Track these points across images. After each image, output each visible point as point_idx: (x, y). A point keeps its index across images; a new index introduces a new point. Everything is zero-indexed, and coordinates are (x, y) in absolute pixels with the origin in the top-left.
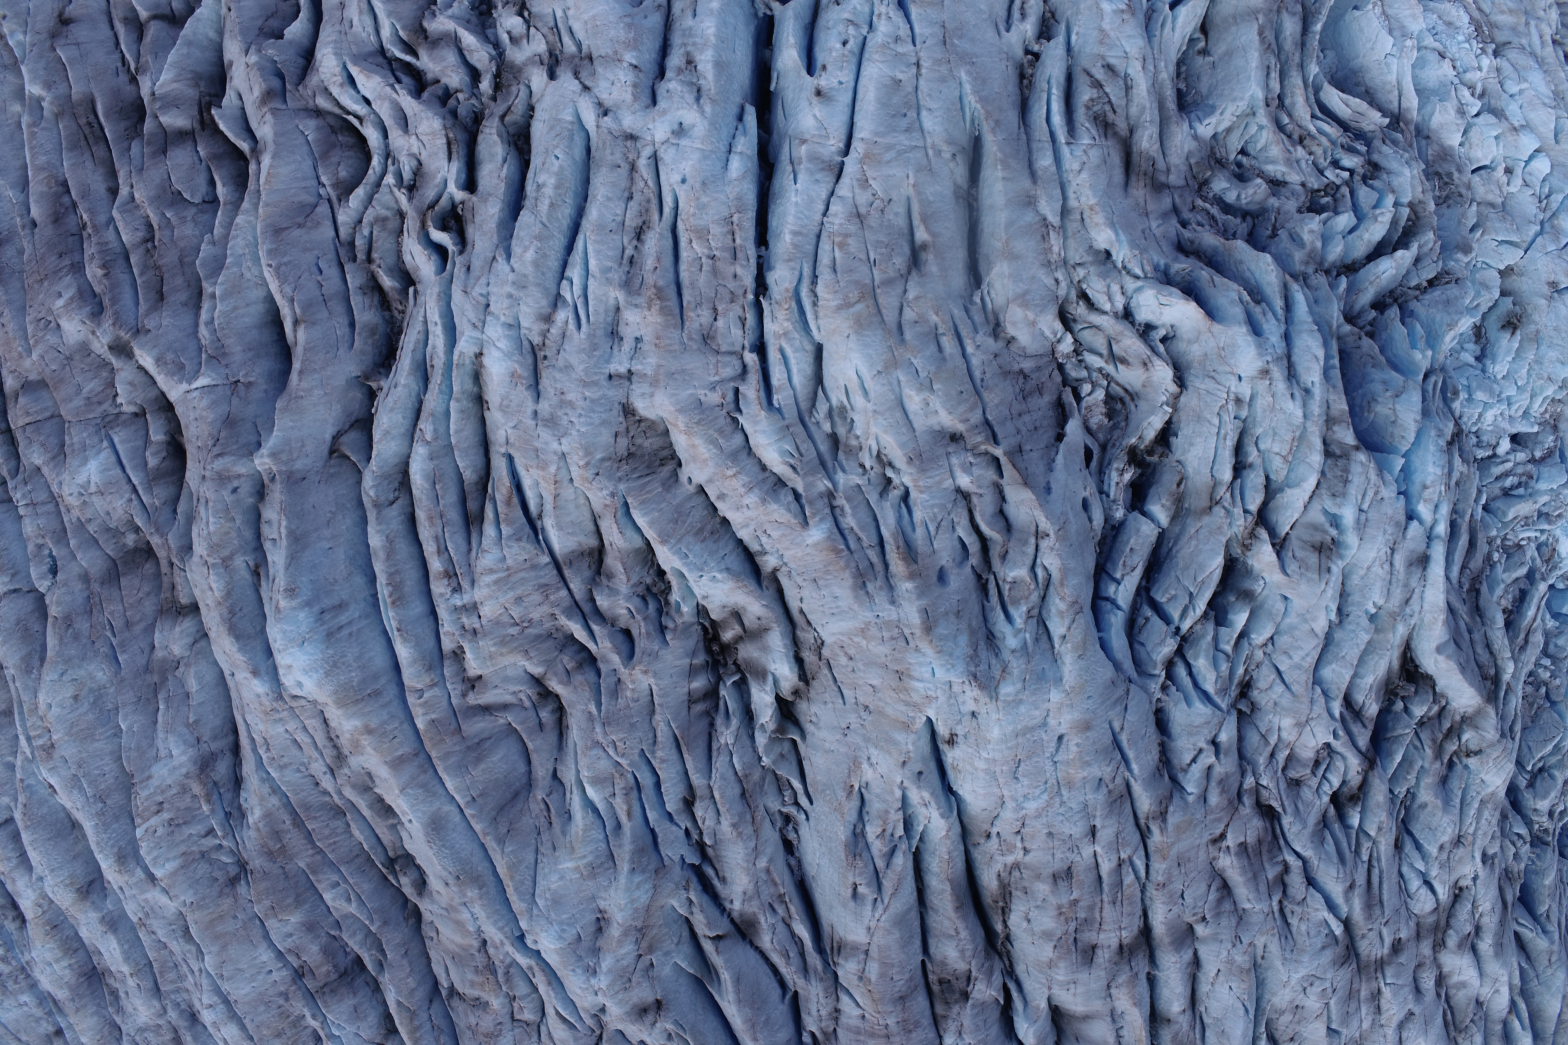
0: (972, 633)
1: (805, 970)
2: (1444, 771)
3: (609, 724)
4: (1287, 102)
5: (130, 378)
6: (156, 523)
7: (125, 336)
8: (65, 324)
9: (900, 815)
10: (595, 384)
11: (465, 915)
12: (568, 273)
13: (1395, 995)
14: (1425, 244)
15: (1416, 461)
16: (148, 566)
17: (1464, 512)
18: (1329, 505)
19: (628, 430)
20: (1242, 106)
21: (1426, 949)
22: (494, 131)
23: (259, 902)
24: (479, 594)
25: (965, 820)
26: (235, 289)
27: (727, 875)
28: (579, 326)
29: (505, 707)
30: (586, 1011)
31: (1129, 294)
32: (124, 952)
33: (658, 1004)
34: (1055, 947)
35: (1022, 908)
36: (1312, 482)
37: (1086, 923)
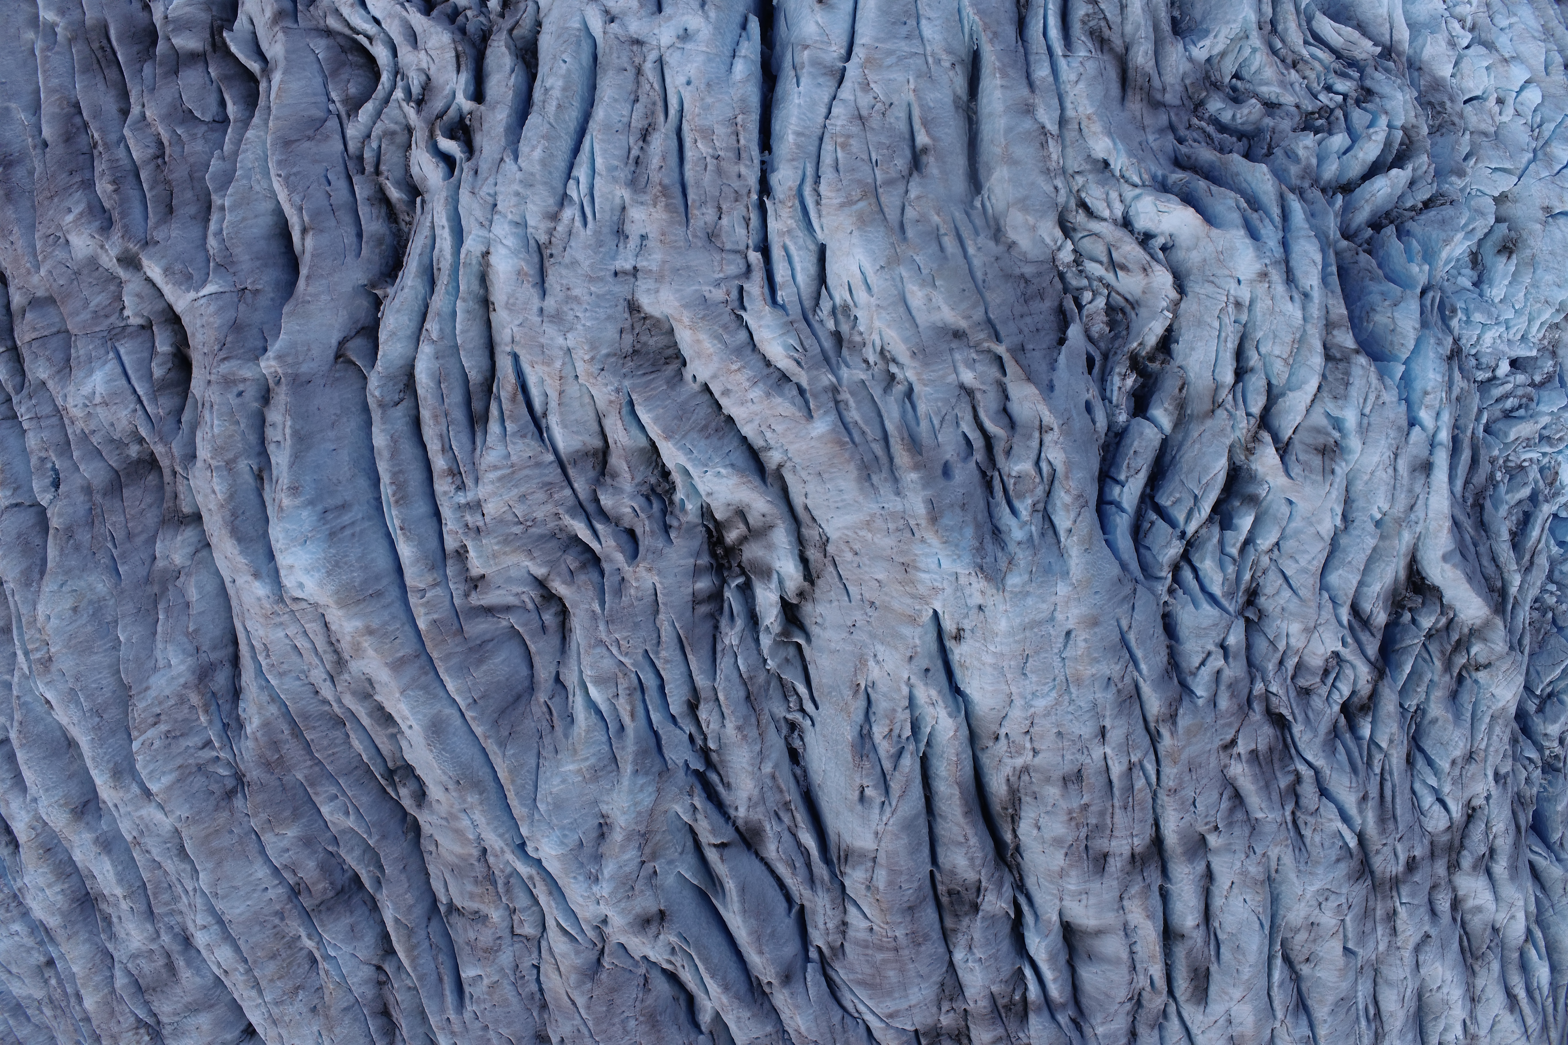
0: (978, 526)
1: (811, 880)
2: (1454, 686)
3: (613, 622)
4: (1280, 28)
5: (138, 289)
6: (159, 432)
7: (133, 247)
8: (74, 239)
9: (907, 715)
10: (601, 279)
11: (465, 823)
12: (575, 173)
13: (1411, 915)
14: (1419, 167)
15: (1416, 368)
16: (150, 477)
17: (1466, 427)
18: (1331, 407)
19: (633, 327)
20: (1235, 28)
21: (1440, 868)
22: (502, 43)
23: (256, 815)
24: (482, 491)
25: (974, 723)
26: (245, 200)
27: (732, 781)
28: (585, 224)
29: (508, 609)
30: (588, 922)
31: (1127, 202)
32: (117, 874)
33: (662, 915)
34: (1066, 854)
35: (1032, 814)
36: (1313, 385)
37: (1097, 830)
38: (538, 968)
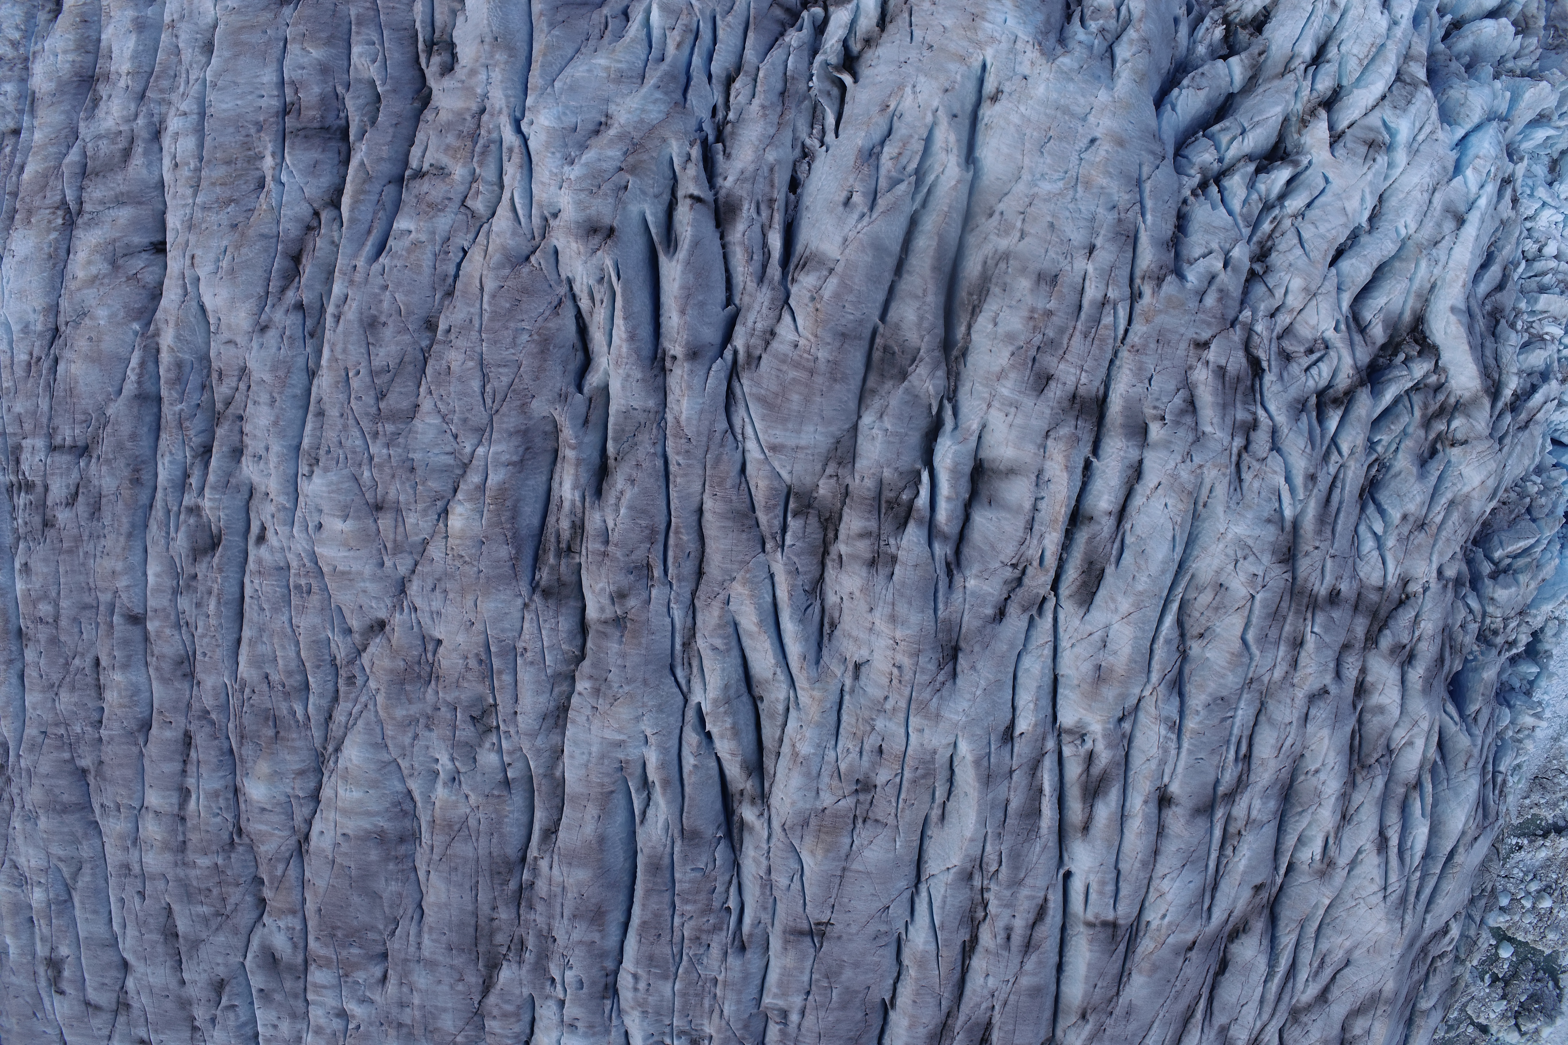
0: (1049, 21)
1: (761, 278)
2: (1426, 449)
11: (481, 78)
13: (1318, 651)
15: (1474, 140)
18: (1389, 116)
21: (1360, 626)
23: (295, 25)
27: (734, 152)
30: (541, 206)
32: (135, 51)
33: (611, 231)
34: (1013, 354)
35: (995, 307)
36: (1378, 87)
37: (1052, 344)
38: (465, 252)
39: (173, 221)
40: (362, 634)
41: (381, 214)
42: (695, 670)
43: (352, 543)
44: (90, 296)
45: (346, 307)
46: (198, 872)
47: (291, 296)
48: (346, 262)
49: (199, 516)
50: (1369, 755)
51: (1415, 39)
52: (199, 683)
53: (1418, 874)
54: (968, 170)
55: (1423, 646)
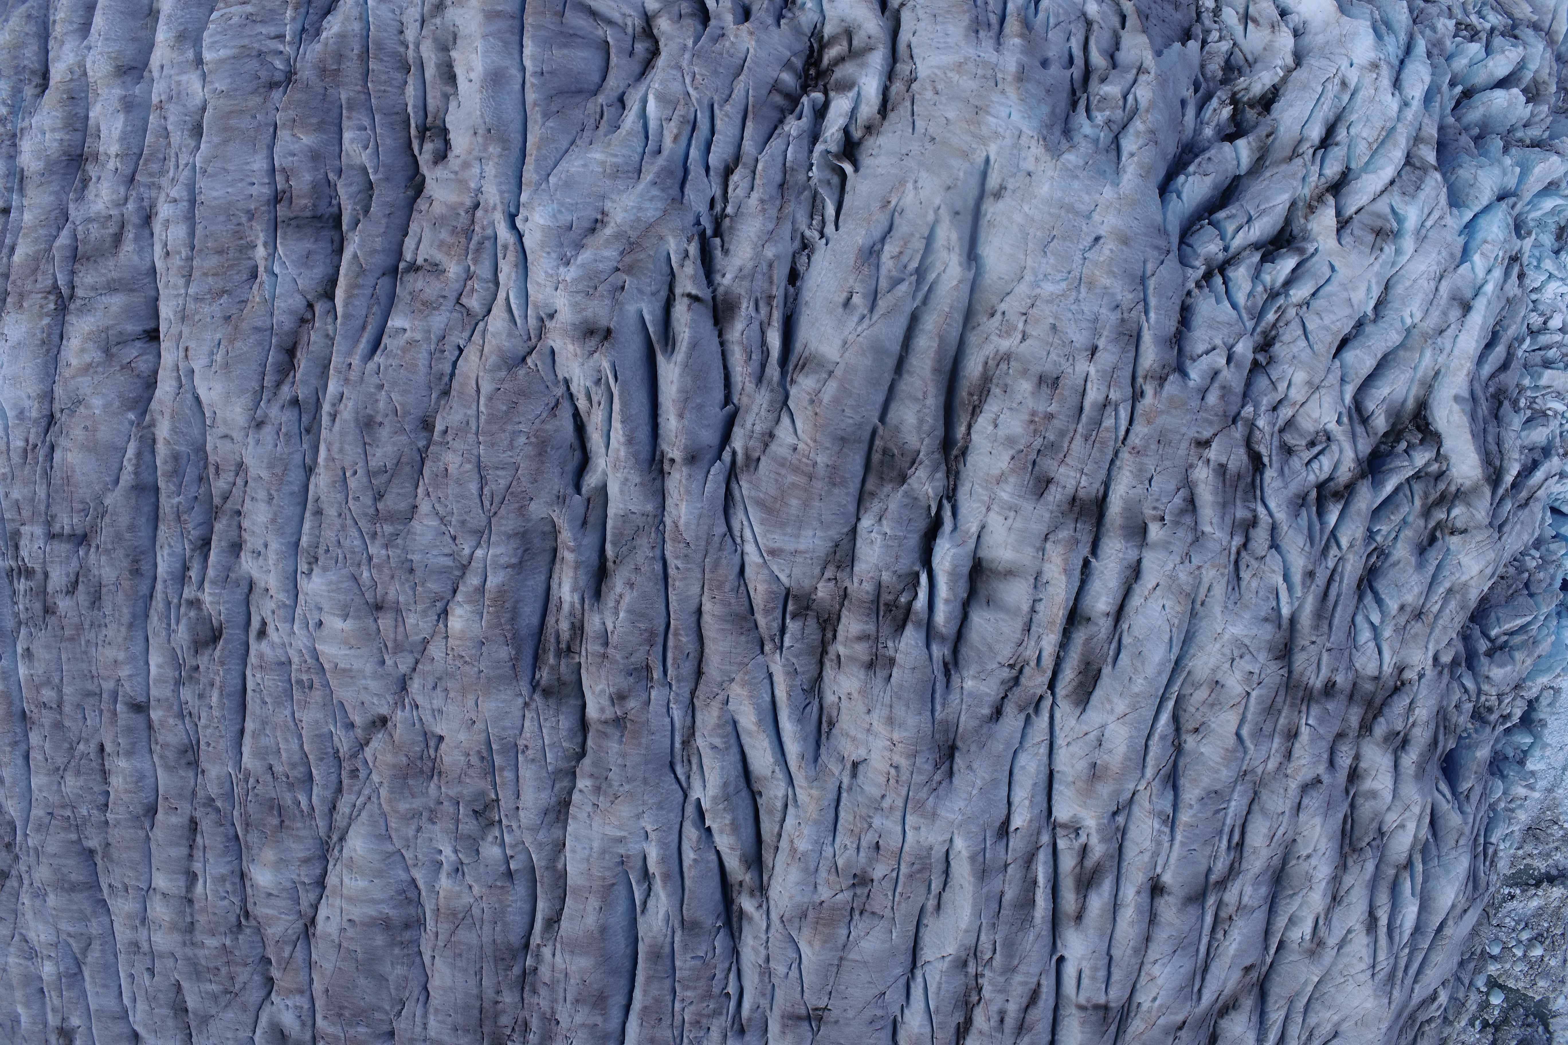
1: (760, 378)
2: (1425, 538)
3: (699, 57)
9: (922, 246)
11: (475, 172)
15: (1482, 222)
18: (1397, 202)
23: (285, 109)
27: (732, 248)
29: (610, 22)
30: (537, 307)
32: (124, 132)
33: (608, 333)
34: (1013, 458)
35: (995, 409)
36: (1388, 173)
37: (1052, 447)
38: (461, 351)
39: (166, 311)
40: (364, 729)
41: (375, 309)
42: (695, 767)
43: (353, 642)
44: (85, 384)
45: (342, 406)
46: (207, 952)
47: (286, 391)
48: (340, 360)
49: (200, 609)
50: (1360, 839)
51: (1426, 121)
52: (203, 772)
53: (1407, 951)
54: (969, 269)
55: (1417, 732)
